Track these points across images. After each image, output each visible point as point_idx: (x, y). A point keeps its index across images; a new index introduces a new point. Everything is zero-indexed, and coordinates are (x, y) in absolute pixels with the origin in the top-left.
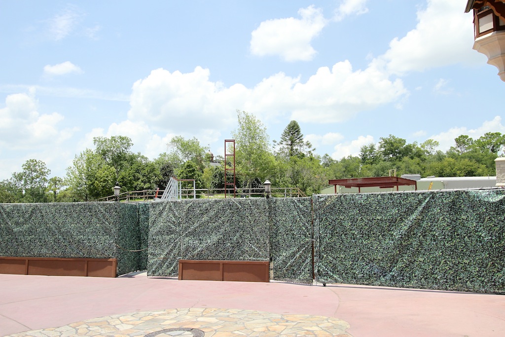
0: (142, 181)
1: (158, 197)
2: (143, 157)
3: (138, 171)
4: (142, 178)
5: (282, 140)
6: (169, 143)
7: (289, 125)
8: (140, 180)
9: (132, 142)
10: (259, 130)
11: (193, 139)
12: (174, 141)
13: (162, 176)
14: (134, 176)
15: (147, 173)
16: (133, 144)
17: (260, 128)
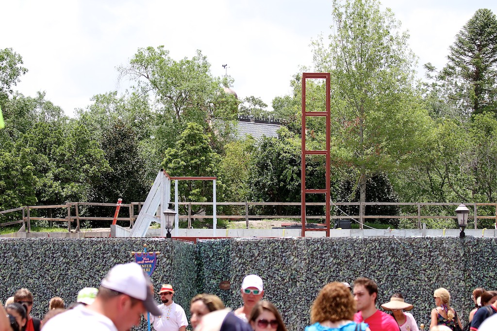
0: (56, 178)
1: (119, 223)
2: (49, 107)
3: (43, 148)
4: (54, 170)
5: (452, 64)
6: (125, 66)
7: (472, 23)
8: (50, 174)
9: (22, 66)
10: (388, 38)
11: (196, 55)
12: (140, 61)
13: (107, 164)
14: (34, 162)
15: (68, 154)
16: (25, 71)
17: (393, 33)
